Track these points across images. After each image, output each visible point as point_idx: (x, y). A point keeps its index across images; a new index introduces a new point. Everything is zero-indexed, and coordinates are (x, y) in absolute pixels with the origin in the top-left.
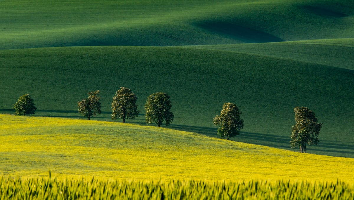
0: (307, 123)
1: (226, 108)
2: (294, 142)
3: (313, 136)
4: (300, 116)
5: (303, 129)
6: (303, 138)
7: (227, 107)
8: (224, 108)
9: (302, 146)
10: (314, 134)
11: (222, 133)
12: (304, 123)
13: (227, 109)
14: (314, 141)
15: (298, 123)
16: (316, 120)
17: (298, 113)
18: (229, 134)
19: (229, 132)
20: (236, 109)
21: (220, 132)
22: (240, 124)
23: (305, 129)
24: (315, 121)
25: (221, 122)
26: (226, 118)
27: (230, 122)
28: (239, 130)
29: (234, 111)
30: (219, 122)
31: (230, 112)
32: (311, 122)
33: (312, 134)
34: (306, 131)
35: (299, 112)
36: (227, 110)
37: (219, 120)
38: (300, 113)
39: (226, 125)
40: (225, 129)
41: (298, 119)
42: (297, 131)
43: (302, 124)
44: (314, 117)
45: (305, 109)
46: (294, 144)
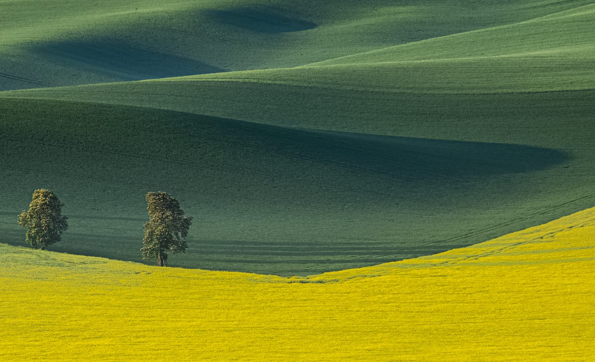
0: (168, 218)
1: (38, 198)
2: (147, 249)
3: (178, 238)
4: (155, 207)
5: (161, 228)
6: (161, 243)
7: (39, 196)
8: (35, 199)
9: (161, 256)
10: (180, 234)
11: (33, 238)
12: (162, 217)
13: (39, 200)
14: (179, 247)
15: (154, 217)
16: (181, 213)
17: (152, 203)
18: (45, 239)
19: (43, 236)
20: (54, 198)
21: (30, 237)
22: (62, 223)
23: (164, 228)
24: (181, 214)
25: (30, 221)
26: (38, 213)
27: (46, 221)
28: (61, 233)
29: (50, 202)
30: (27, 221)
31: (44, 204)
32: (173, 217)
33: (177, 234)
34: (167, 231)
35: (154, 201)
36: (40, 201)
37: (28, 219)
38: (155, 202)
39: (38, 225)
40: (37, 233)
41: (153, 211)
42: (152, 232)
43: (160, 219)
44: (179, 207)
45: (164, 195)
46: (147, 253)
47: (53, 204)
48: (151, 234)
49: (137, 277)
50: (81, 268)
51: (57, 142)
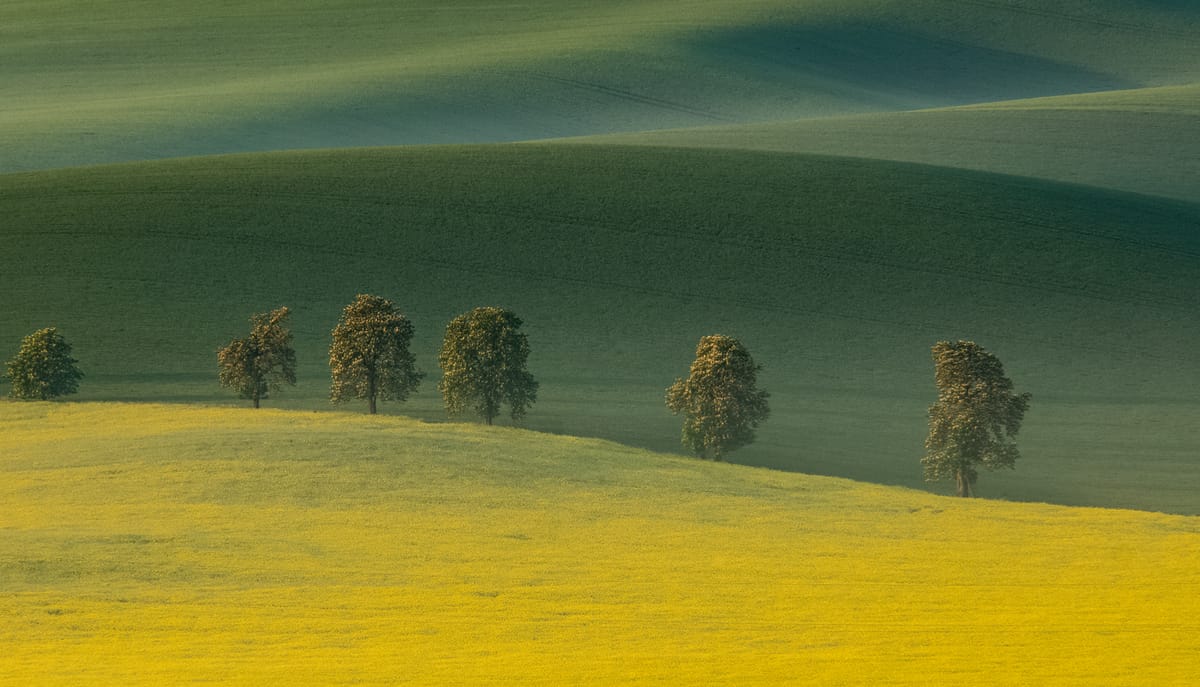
0: (979, 397)
1: (707, 355)
2: (935, 461)
3: (999, 437)
4: (952, 373)
5: (964, 417)
6: (964, 447)
7: (710, 348)
8: (701, 355)
9: (963, 474)
10: (1003, 428)
11: (696, 437)
12: (966, 394)
13: (711, 358)
14: (1002, 456)
15: (946, 395)
16: (1007, 384)
17: (945, 364)
18: (722, 440)
19: (719, 433)
20: (742, 354)
21: (690, 433)
22: (753, 404)
23: (971, 416)
24: (1006, 388)
25: (692, 400)
26: (708, 384)
27: (724, 401)
28: (755, 425)
29: (732, 362)
30: (685, 401)
31: (720, 366)
32: (990, 394)
33: (996, 429)
34: (975, 424)
35: (950, 360)
36: (711, 360)
37: (687, 396)
38: (951, 363)
39: (707, 410)
40: (706, 425)
41: (947, 381)
42: (944, 425)
43: (962, 397)
44: (1001, 373)
45: (970, 347)
46: (935, 468)
47: (738, 366)
48: (943, 429)
49: (914, 518)
50: (797, 498)
51: (747, 237)
